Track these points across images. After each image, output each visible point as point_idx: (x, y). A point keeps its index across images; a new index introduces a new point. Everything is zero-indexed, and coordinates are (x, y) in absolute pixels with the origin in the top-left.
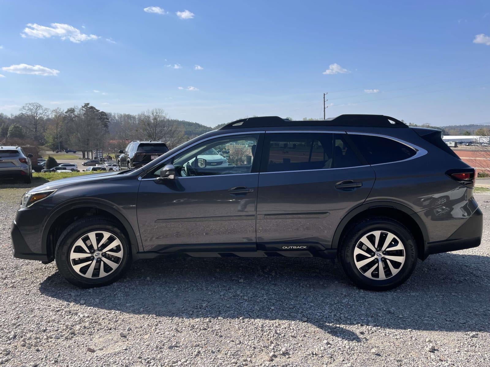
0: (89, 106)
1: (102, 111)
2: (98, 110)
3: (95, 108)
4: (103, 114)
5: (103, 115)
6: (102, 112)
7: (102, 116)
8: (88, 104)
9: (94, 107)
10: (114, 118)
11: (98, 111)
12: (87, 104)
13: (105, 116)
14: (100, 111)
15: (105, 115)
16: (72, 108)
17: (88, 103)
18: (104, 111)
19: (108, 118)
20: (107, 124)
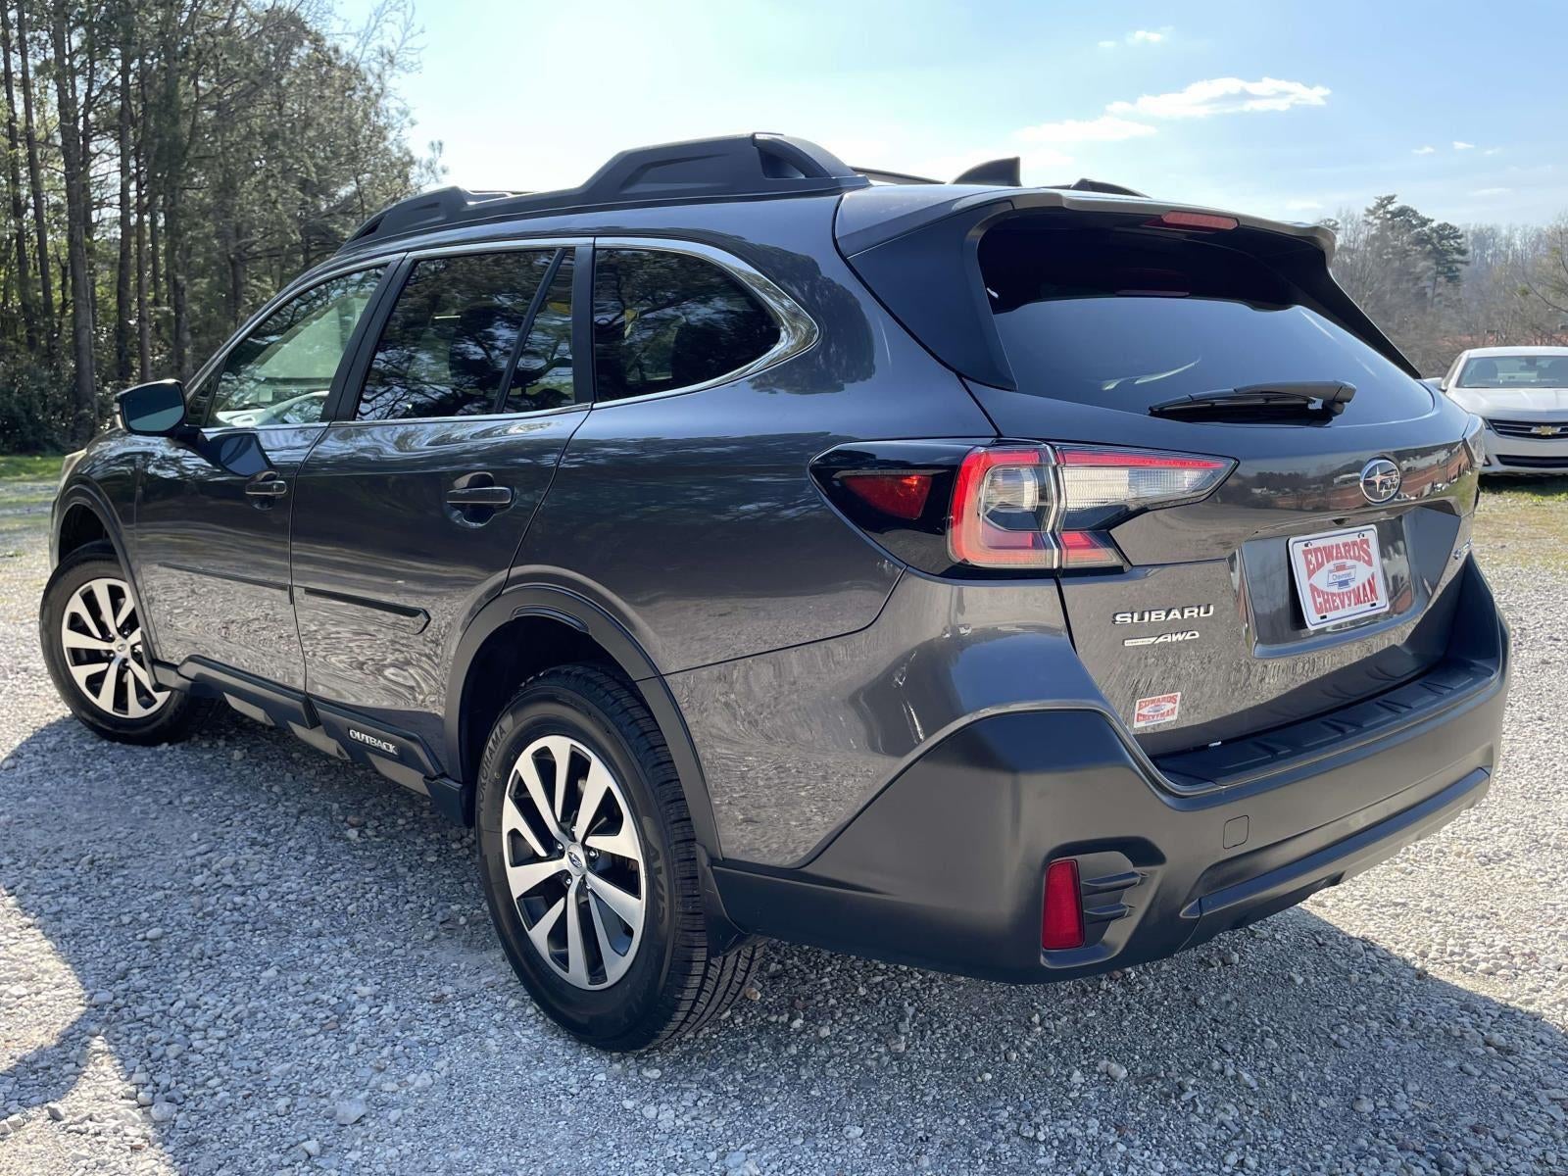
0: (1390, 208)
1: (1442, 222)
2: (1429, 220)
3: (1415, 213)
4: (1446, 232)
5: (1448, 237)
6: (1444, 226)
7: (1439, 242)
8: (1390, 199)
9: (1412, 211)
10: (1508, 247)
11: (1424, 222)
12: (1386, 199)
13: (1452, 242)
14: (1434, 225)
15: (1453, 238)
16: (1330, 220)
17: (1391, 194)
18: (1451, 223)
19: (1463, 247)
20: (1458, 270)
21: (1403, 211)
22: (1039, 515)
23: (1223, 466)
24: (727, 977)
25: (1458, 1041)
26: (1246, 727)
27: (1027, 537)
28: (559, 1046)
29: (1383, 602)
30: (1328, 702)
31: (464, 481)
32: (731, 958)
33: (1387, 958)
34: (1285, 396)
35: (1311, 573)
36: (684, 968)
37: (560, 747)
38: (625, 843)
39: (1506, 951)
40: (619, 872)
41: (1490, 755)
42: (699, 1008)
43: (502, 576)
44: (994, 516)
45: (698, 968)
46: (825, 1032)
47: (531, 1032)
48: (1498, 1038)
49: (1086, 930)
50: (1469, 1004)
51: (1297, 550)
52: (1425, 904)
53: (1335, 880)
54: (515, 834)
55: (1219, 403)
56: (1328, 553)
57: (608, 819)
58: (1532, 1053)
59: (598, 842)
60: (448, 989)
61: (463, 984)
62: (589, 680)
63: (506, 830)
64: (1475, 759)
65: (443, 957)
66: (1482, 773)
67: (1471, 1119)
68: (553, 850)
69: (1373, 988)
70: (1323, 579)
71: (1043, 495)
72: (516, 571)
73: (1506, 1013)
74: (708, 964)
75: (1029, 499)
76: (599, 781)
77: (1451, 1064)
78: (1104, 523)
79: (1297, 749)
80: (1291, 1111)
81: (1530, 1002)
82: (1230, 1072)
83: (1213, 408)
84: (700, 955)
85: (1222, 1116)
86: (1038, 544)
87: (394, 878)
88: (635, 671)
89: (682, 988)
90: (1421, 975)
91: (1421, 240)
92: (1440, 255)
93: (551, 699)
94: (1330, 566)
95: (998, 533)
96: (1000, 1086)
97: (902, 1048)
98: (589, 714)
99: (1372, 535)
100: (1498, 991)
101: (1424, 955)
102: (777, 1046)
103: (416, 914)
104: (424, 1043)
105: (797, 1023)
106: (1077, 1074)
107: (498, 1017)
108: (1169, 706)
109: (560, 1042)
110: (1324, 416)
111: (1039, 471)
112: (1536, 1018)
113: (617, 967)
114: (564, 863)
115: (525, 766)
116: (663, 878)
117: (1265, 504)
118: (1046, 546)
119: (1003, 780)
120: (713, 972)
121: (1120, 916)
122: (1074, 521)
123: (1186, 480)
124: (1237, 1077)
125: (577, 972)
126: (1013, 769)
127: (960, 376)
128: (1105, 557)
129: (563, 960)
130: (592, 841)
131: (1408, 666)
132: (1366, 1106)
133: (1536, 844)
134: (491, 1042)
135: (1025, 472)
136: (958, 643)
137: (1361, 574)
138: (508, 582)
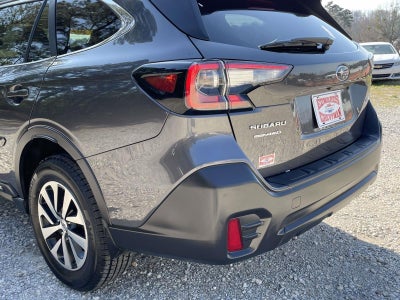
0: (332, 5)
1: (346, 9)
2: (342, 9)
4: (347, 12)
7: (345, 15)
8: (331, 3)
9: (338, 6)
10: (364, 16)
14: (344, 10)
15: (349, 14)
18: (348, 9)
19: (352, 16)
21: (335, 6)
22: (220, 89)
23: (289, 68)
24: (120, 264)
25: (368, 261)
26: (298, 164)
27: (215, 98)
28: (63, 290)
29: (343, 117)
30: (325, 153)
31: (13, 88)
32: (121, 257)
33: (344, 233)
34: (309, 42)
35: (319, 108)
36: (102, 263)
37: (54, 185)
38: (79, 219)
39: (380, 228)
40: (78, 229)
41: (377, 167)
42: (110, 275)
43: (27, 123)
44: (203, 90)
45: (108, 263)
46: (159, 276)
47: (54, 285)
48: (381, 259)
49: (244, 244)
50: (371, 248)
51: (314, 100)
52: (355, 214)
53: (330, 215)
54: (43, 216)
55: (286, 45)
56: (325, 100)
57: (72, 211)
58: (392, 263)
59: (70, 219)
60: (25, 272)
61: (31, 269)
62: (62, 160)
63: (40, 215)
64: (373, 169)
65: (25, 259)
66: (375, 172)
67: (374, 289)
68: (56, 222)
69: (340, 244)
70: (323, 110)
71: (221, 81)
72: (32, 121)
73: (383, 250)
74: (111, 261)
75: (216, 83)
76: (68, 197)
77: (367, 270)
78: (245, 91)
79: (317, 171)
80: (317, 291)
81: (390, 245)
82: (296, 279)
83: (284, 47)
84: (108, 258)
85: (293, 295)
86: (220, 100)
87: (11, 231)
88: (75, 156)
89: (103, 270)
90: (355, 239)
91: (340, 14)
92: (346, 19)
93: (49, 168)
94: (325, 105)
95: (205, 97)
96: (219, 291)
97: (186, 280)
98: (62, 173)
99: (339, 94)
100: (379, 243)
101: (355, 231)
102: (142, 283)
103: (17, 244)
104: (13, 293)
105: (149, 274)
106: (245, 285)
107: (42, 281)
108: (271, 159)
109: (63, 289)
110: (322, 51)
111: (219, 71)
112: (392, 251)
113: (80, 263)
114: (60, 227)
115: (43, 192)
116: (92, 232)
117: (303, 85)
118: (223, 101)
119: (211, 192)
120: (114, 263)
121: (256, 237)
122: (233, 91)
123: (274, 74)
124: (298, 281)
125: (67, 265)
126: (214, 187)
127: (188, 35)
128: (245, 104)
129: (62, 260)
130: (68, 219)
131: (350, 139)
132: (341, 288)
133: (386, 192)
134: (38, 291)
135: (214, 72)
136: (193, 140)
137: (336, 107)
138: (30, 125)
